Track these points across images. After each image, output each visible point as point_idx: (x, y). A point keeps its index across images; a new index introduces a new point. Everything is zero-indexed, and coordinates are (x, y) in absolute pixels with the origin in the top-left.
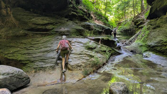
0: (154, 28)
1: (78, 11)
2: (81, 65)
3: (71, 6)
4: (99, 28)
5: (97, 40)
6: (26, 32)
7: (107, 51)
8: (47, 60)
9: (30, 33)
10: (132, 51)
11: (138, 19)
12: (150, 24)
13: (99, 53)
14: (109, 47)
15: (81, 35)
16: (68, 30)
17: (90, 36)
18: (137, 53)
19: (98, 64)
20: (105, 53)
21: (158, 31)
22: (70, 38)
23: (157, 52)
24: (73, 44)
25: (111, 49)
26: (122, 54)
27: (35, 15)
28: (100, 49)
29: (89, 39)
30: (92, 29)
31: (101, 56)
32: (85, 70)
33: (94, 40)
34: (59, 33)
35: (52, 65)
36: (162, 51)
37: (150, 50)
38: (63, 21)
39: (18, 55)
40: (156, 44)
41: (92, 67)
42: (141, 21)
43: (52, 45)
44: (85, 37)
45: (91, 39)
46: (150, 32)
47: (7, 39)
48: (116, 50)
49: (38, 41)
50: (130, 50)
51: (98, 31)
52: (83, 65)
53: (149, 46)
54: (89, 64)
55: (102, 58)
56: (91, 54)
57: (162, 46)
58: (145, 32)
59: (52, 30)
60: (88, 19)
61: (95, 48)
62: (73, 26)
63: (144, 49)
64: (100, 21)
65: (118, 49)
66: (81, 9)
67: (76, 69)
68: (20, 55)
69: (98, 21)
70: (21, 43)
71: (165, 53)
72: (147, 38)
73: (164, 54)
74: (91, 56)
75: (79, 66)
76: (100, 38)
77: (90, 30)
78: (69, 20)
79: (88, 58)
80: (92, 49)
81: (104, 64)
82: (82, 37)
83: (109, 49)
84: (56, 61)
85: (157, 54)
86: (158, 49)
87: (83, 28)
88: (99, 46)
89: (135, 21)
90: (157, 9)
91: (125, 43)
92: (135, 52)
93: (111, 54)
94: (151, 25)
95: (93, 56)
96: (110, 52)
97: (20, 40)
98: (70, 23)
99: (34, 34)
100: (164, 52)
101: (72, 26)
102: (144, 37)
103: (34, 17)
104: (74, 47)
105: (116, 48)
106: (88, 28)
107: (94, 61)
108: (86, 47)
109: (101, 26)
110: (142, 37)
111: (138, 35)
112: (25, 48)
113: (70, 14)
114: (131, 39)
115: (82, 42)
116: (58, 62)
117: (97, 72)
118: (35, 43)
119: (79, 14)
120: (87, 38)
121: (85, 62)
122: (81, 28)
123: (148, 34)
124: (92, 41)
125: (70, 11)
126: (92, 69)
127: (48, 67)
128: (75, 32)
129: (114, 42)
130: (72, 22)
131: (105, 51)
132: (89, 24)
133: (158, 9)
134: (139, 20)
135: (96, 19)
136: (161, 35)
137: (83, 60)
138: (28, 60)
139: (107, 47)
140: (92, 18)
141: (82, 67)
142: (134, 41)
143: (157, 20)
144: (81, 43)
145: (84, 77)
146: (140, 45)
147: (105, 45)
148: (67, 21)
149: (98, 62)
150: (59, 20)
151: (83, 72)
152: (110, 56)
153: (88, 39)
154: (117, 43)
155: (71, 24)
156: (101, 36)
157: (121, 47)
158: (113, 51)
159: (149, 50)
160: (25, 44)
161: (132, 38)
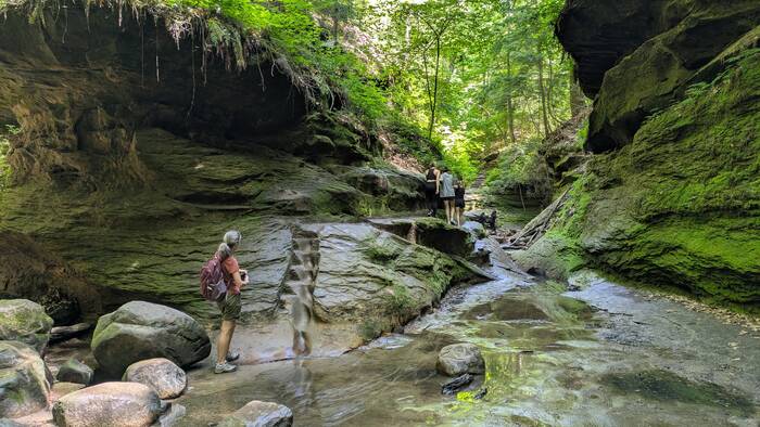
0: (606, 187)
1: (337, 130)
2: (354, 308)
3: (315, 115)
4: (406, 185)
5: (402, 230)
6: (180, 205)
7: (436, 267)
8: (250, 293)
9: (192, 209)
10: (532, 271)
11: (558, 146)
12: (594, 171)
13: (410, 273)
14: (443, 255)
15: (348, 212)
16: (306, 195)
17: (376, 215)
18: (548, 279)
19: (406, 306)
20: (430, 275)
21: (615, 197)
22: (314, 222)
23: (609, 273)
24: (325, 243)
25: (451, 263)
26: (492, 280)
27: (205, 150)
28: (414, 260)
29: (374, 225)
30: (385, 191)
31: (416, 283)
32: (366, 323)
33: (389, 228)
34: (278, 207)
35: (266, 306)
36: (624, 268)
37: (590, 266)
38: (289, 167)
39: (156, 276)
40: (604, 244)
41: (387, 314)
42: (571, 154)
43: (261, 246)
44: (360, 219)
45: (381, 227)
46: (593, 199)
47: (113, 228)
48: (469, 265)
49: (216, 235)
50: (528, 267)
51: (405, 196)
52: (360, 306)
53: (587, 250)
54: (379, 307)
55: (418, 289)
56: (382, 274)
57: (620, 250)
58: (578, 198)
59: (257, 199)
60: (370, 156)
61: (394, 257)
62: (321, 181)
63: (573, 260)
64: (410, 159)
65: (481, 261)
66: (346, 125)
67: (339, 319)
68: (162, 277)
69: (402, 157)
70: (163, 240)
71: (631, 276)
72: (583, 220)
73: (628, 279)
74: (384, 280)
75: (348, 311)
76: (413, 221)
77: (375, 193)
78: (307, 161)
79: (375, 287)
80: (384, 261)
81: (424, 310)
82: (348, 217)
83: (445, 260)
84: (279, 296)
85: (608, 280)
86: (612, 259)
87: (352, 189)
88: (409, 250)
89: (549, 153)
90: (607, 120)
91: (510, 238)
92: (544, 274)
93: (450, 278)
94: (597, 173)
95: (390, 283)
96: (447, 273)
97: (161, 232)
98: (311, 171)
99: (202, 211)
100: (628, 270)
101: (318, 181)
102: (573, 218)
103: (202, 157)
104: (328, 251)
105: (472, 260)
106: (371, 185)
107: (394, 298)
108: (365, 252)
109: (414, 179)
110: (569, 216)
111: (558, 210)
112: (175, 255)
113: (311, 143)
114: (532, 224)
115: (354, 235)
116: (283, 297)
117: (402, 333)
118: (208, 239)
119: (340, 142)
120: (366, 221)
121: (365, 297)
122: (345, 188)
123: (588, 208)
124: (385, 234)
125: (311, 133)
126: (385, 322)
127: (254, 312)
128: (328, 203)
129: (463, 235)
130: (316, 167)
131: (429, 268)
132: (372, 171)
133: (612, 121)
134: (565, 151)
135: (396, 151)
136: (619, 212)
137: (360, 293)
138: (191, 293)
139: (437, 253)
140: (381, 147)
141: (356, 312)
142: (543, 232)
143: (613, 157)
144: (349, 239)
145: (365, 343)
146: (561, 246)
147: (429, 246)
148: (302, 165)
149: (405, 302)
150: (275, 165)
151: (360, 327)
152: (448, 288)
153: (371, 227)
154: (473, 238)
155: (314, 177)
156: (416, 215)
157: (491, 256)
158: (461, 270)
159: (589, 264)
160: (176, 242)
161: (538, 219)
